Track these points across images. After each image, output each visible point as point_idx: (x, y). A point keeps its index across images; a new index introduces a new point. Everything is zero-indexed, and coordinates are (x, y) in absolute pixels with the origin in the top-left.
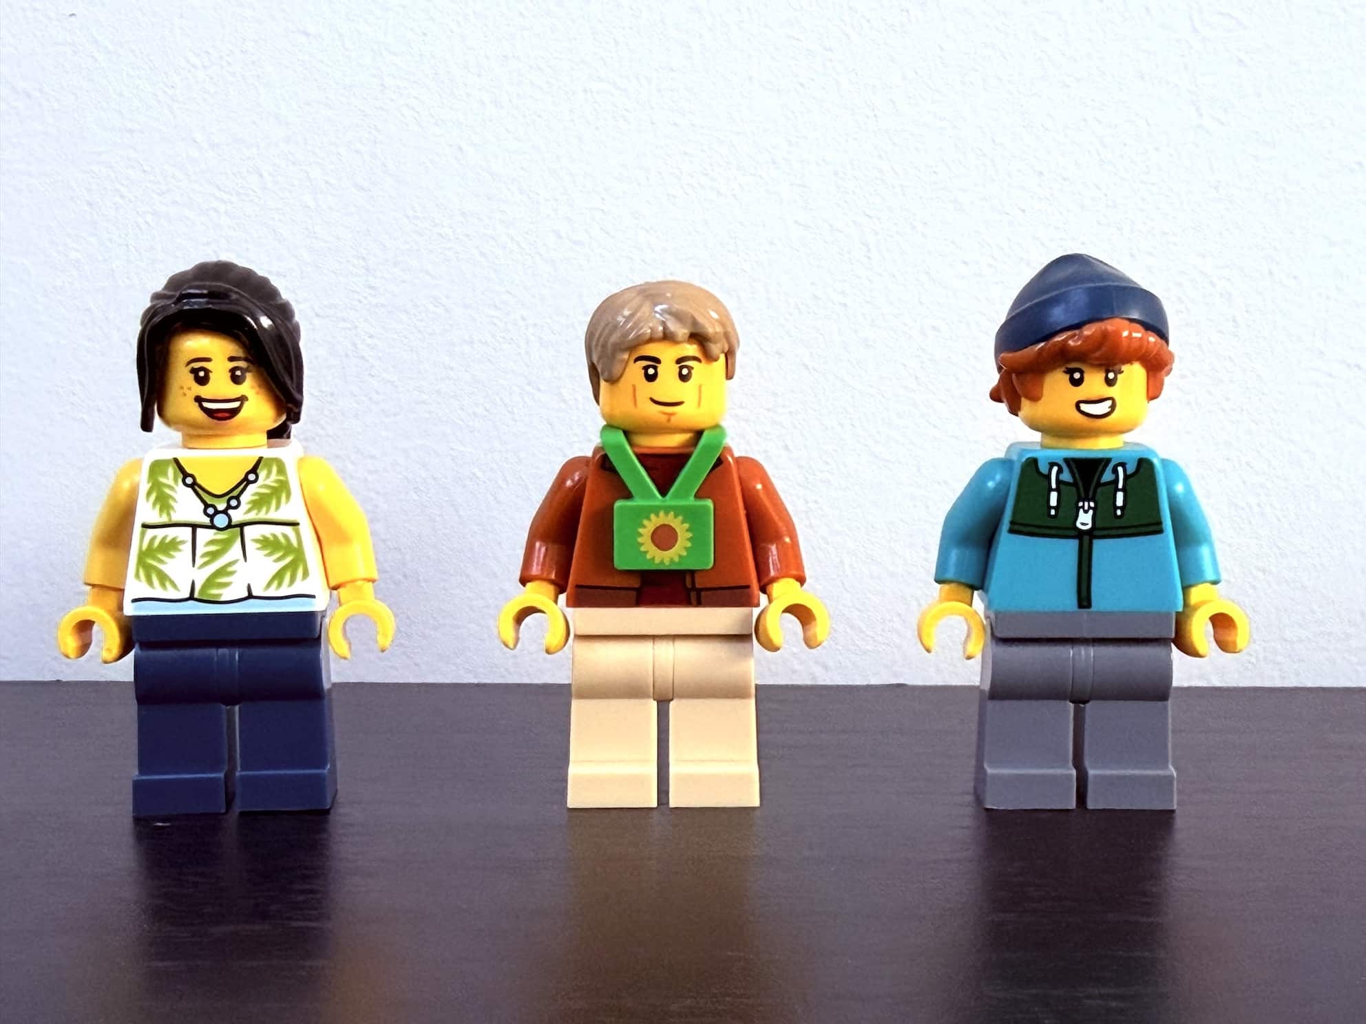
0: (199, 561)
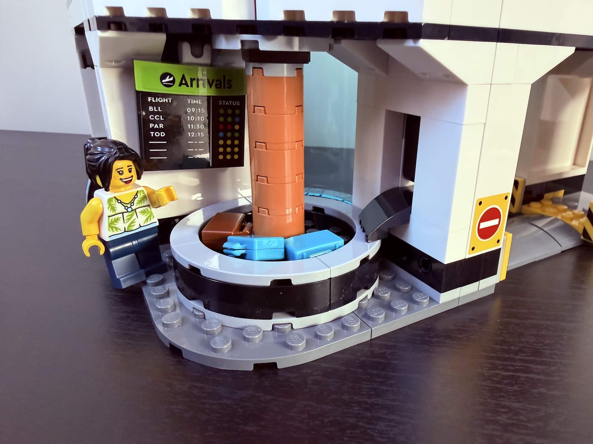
0: (125, 222)
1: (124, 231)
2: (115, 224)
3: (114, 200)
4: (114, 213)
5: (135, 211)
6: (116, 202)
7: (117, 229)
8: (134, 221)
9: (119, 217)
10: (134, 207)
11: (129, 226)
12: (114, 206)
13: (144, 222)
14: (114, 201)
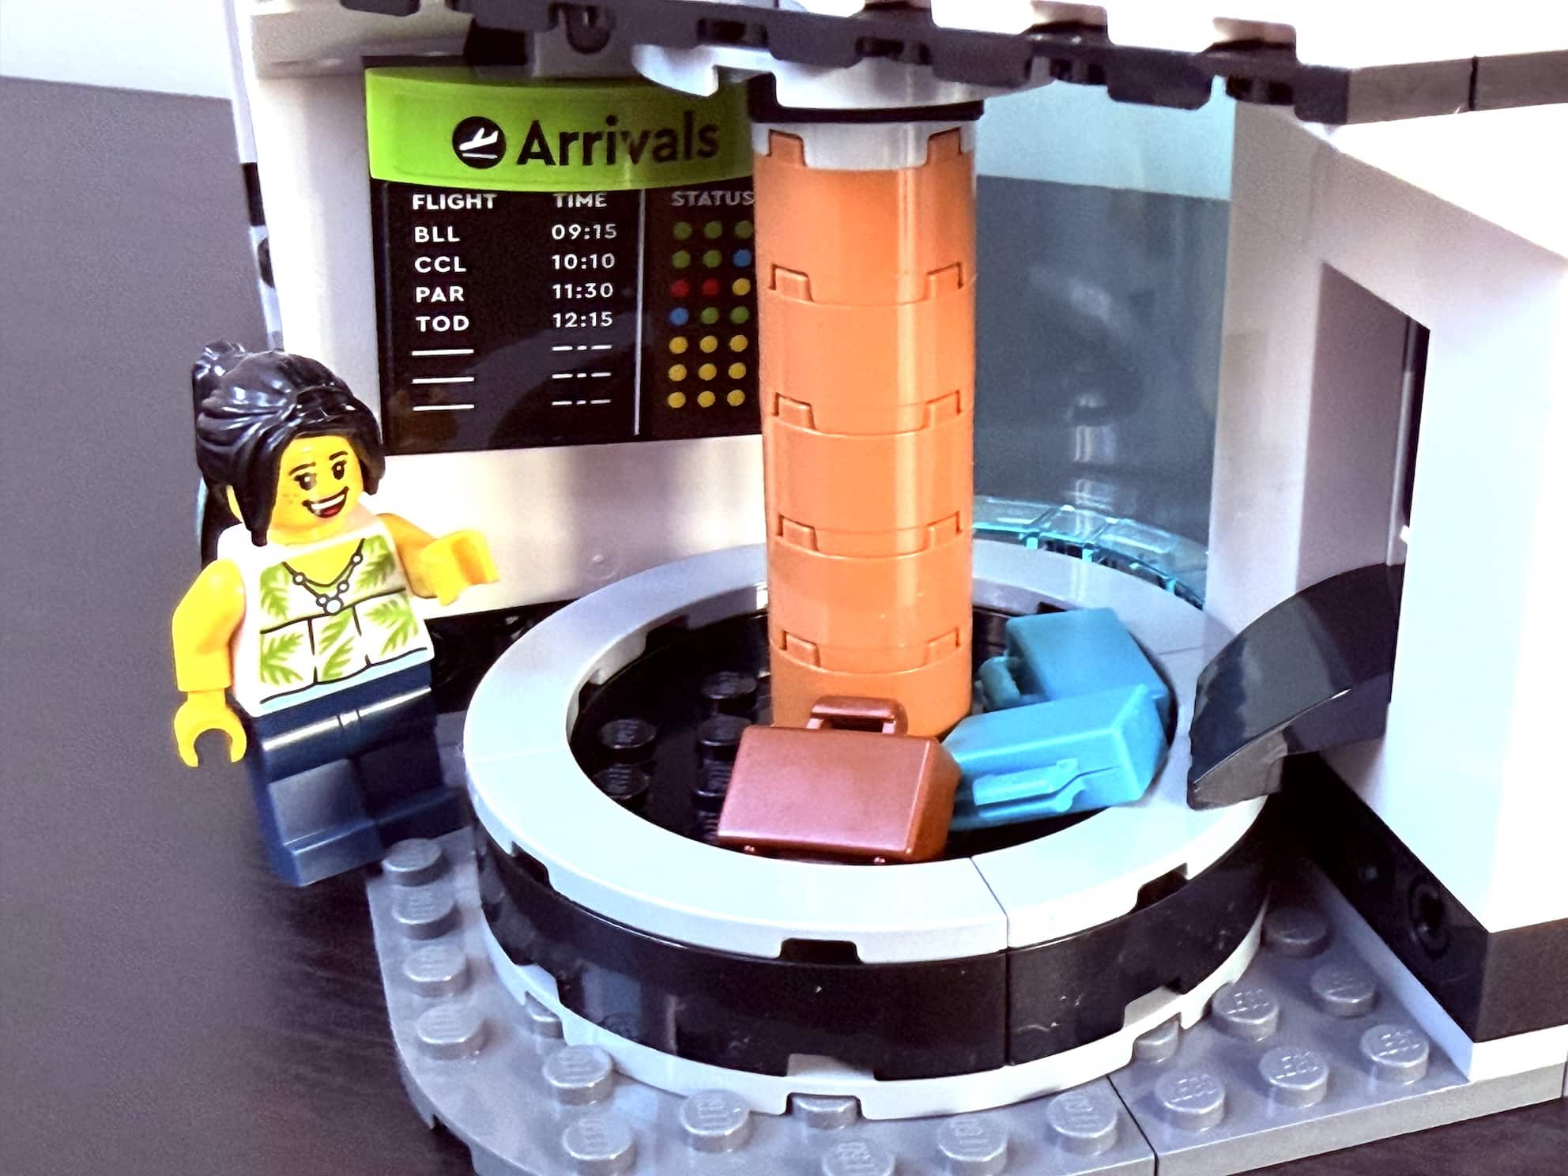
0: (318, 648)
1: (312, 682)
2: (283, 659)
3: (282, 573)
4: (281, 621)
5: (350, 609)
6: (287, 583)
7: (287, 673)
8: (346, 648)
9: (296, 635)
10: (347, 598)
11: (331, 665)
12: (279, 594)
13: (383, 646)
14: (282, 579)
